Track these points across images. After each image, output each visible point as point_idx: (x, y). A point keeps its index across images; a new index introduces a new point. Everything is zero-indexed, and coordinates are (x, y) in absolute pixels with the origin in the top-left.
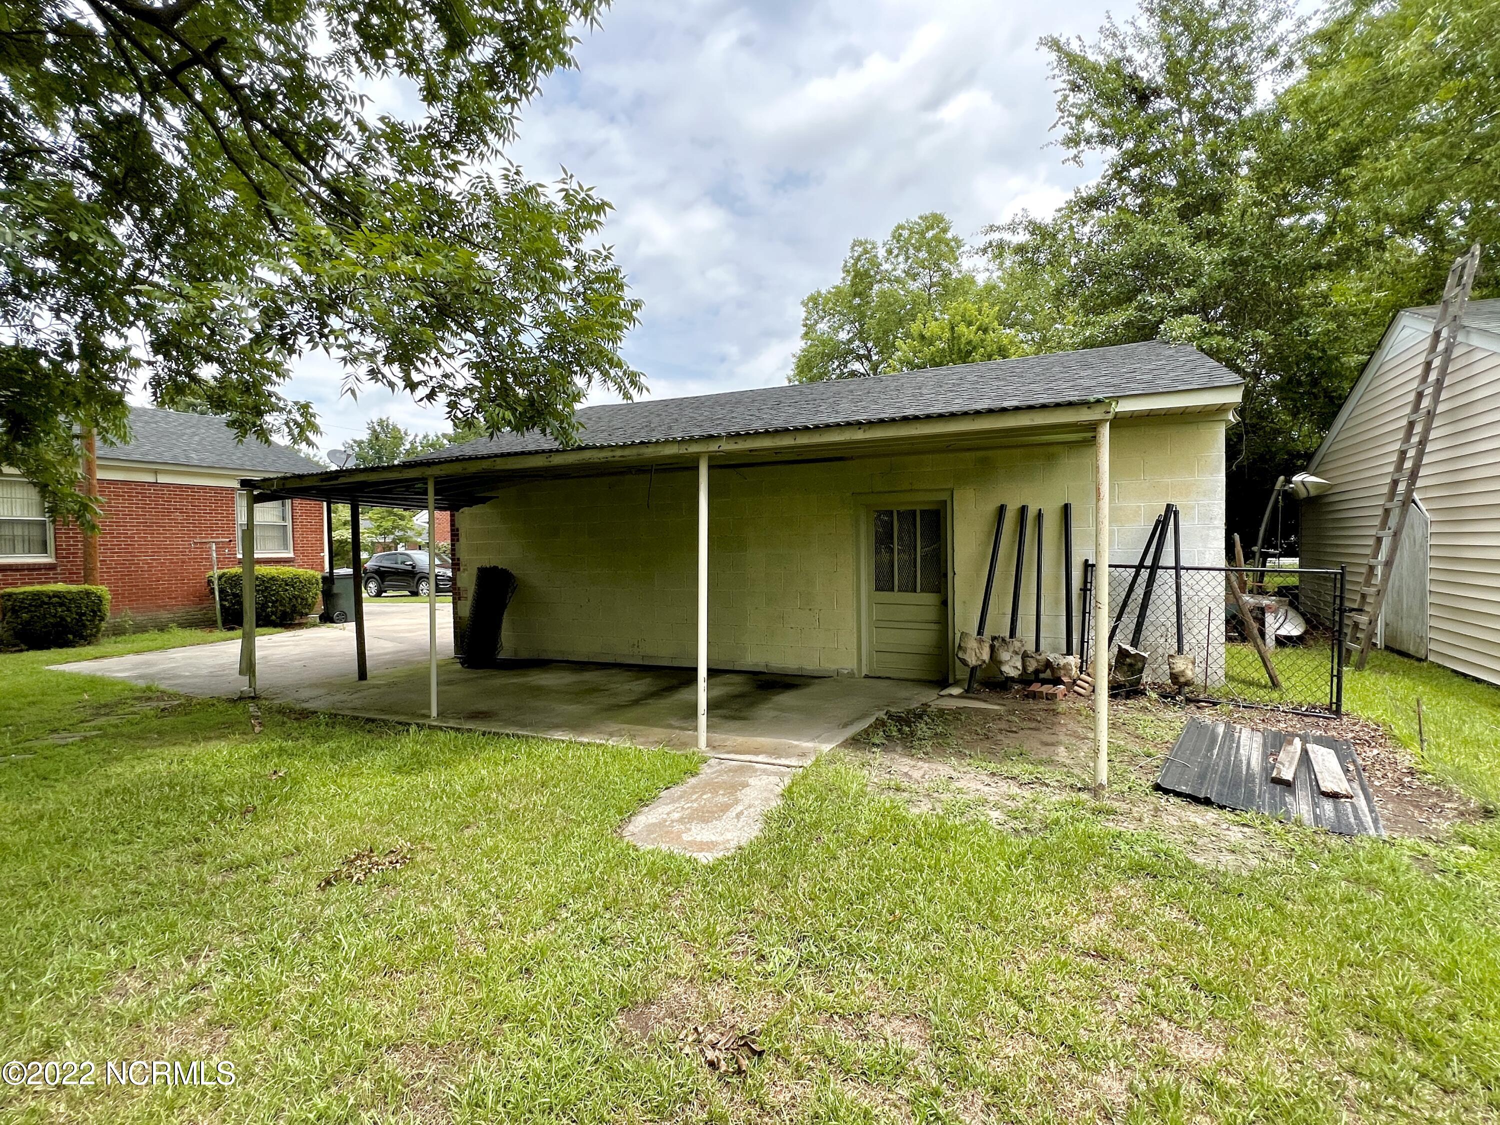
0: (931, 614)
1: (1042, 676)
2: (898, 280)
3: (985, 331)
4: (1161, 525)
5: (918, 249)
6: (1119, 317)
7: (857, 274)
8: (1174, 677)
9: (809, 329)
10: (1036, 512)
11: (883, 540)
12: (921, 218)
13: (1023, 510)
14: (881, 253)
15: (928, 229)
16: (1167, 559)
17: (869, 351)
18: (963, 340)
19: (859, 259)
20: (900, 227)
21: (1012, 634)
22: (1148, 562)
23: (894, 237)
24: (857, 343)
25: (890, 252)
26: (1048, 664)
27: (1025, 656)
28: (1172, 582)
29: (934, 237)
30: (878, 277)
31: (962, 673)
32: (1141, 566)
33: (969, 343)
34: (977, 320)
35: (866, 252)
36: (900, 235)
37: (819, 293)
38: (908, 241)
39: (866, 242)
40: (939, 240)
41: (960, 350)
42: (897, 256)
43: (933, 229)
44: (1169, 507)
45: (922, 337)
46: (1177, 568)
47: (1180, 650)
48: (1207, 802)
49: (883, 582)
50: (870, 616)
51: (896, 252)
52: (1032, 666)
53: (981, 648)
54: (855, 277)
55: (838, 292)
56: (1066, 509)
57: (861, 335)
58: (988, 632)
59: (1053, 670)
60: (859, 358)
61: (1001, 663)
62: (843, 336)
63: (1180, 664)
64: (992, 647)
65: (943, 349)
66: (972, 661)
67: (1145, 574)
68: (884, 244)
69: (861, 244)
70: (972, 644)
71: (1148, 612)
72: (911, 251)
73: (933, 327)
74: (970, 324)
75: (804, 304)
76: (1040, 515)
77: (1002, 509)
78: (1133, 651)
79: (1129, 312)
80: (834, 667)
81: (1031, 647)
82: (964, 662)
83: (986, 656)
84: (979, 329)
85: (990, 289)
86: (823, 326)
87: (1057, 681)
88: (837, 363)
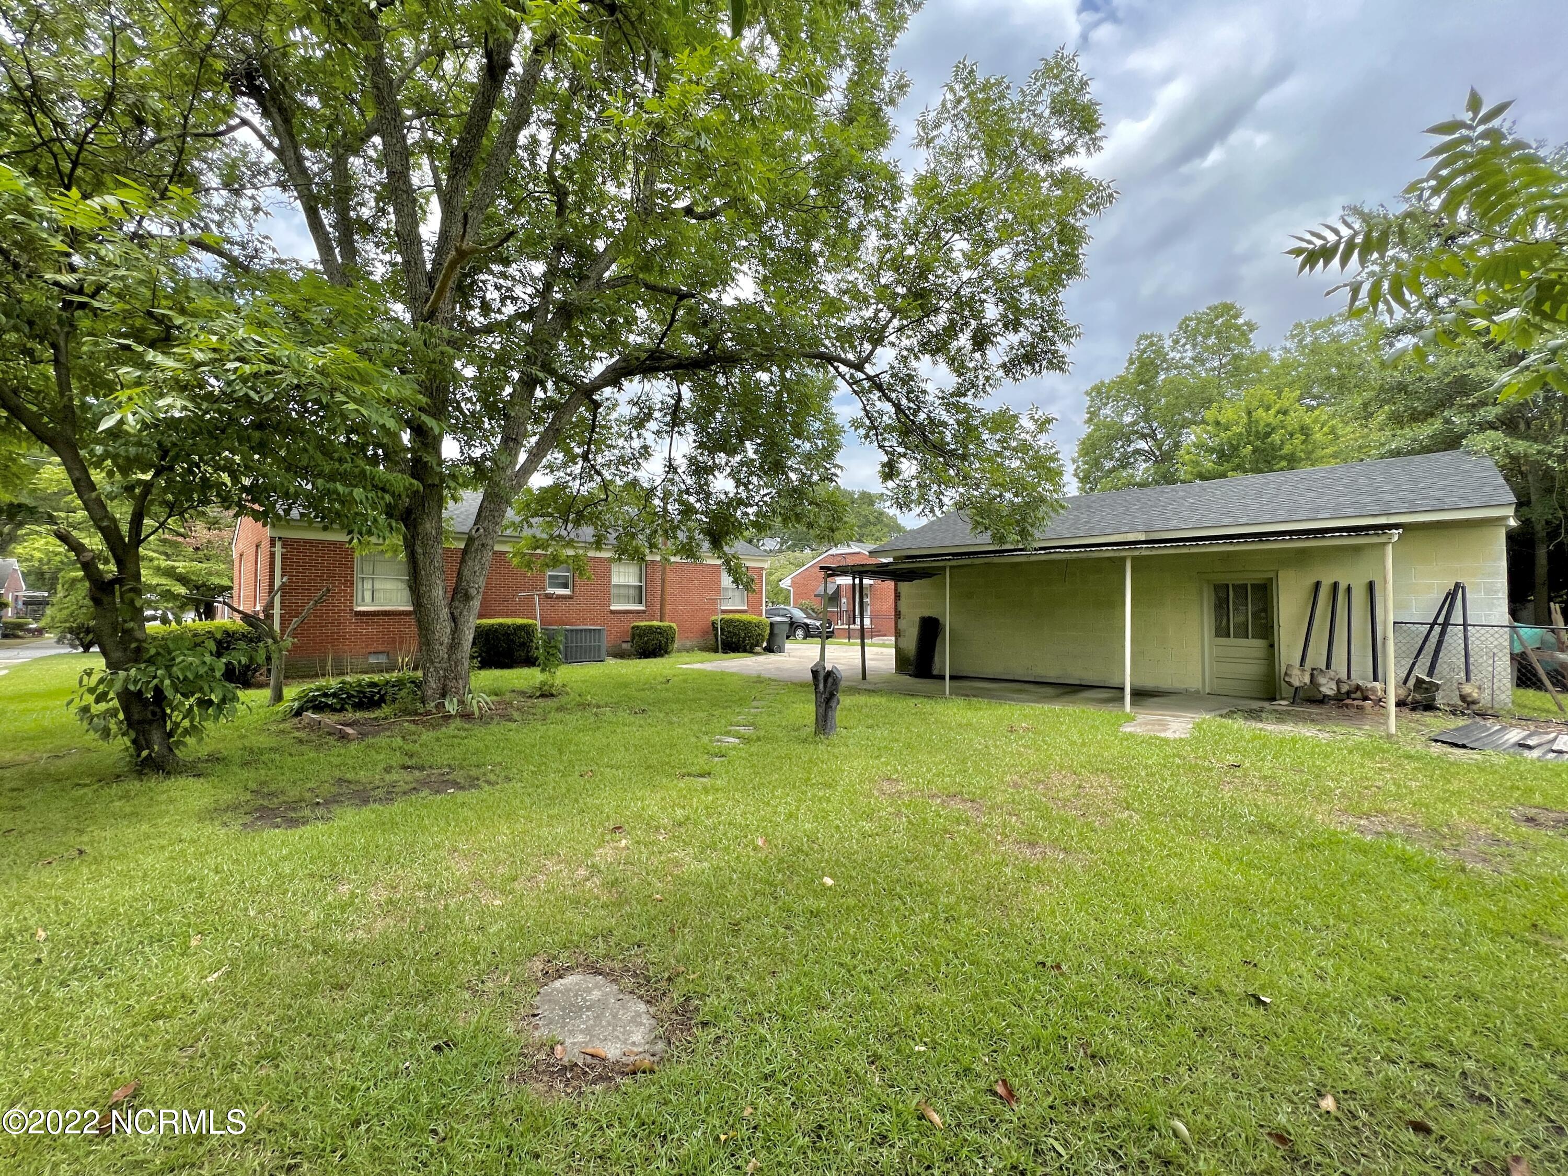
0: (1261, 653)
1: (1353, 696)
2: (1186, 367)
3: (1285, 413)
4: (1451, 596)
5: (1206, 337)
6: (1425, 431)
7: (1143, 365)
8: (1463, 698)
9: (1093, 415)
10: (1346, 586)
11: (1221, 606)
12: (1209, 308)
13: (1335, 586)
14: (1168, 343)
15: (1217, 318)
16: (1457, 618)
17: (1154, 431)
18: (1262, 424)
19: (1144, 351)
20: (1187, 319)
21: (1328, 666)
22: (1441, 620)
23: (1181, 328)
24: (1142, 424)
25: (1176, 342)
26: (1358, 688)
27: (1339, 682)
28: (1461, 635)
29: (1222, 324)
30: (1165, 365)
31: (1287, 691)
32: (1435, 623)
33: (1268, 425)
34: (1275, 403)
35: (1152, 344)
36: (1188, 326)
37: (1102, 383)
38: (1196, 331)
39: (1152, 335)
40: (1228, 325)
41: (1257, 432)
42: (1184, 345)
43: (1222, 316)
44: (1457, 585)
45: (1218, 423)
46: (1465, 625)
47: (1468, 680)
48: (1464, 746)
49: (1222, 631)
50: (1211, 654)
51: (1183, 341)
52: (1345, 688)
53: (1303, 675)
54: (1141, 367)
55: (1122, 380)
56: (1371, 586)
57: (1146, 417)
58: (1308, 665)
59: (1362, 691)
60: (1144, 437)
61: (1320, 685)
62: (1127, 419)
63: (1467, 689)
64: (1312, 675)
65: (1241, 434)
66: (1296, 683)
67: (1437, 629)
68: (1171, 336)
69: (1147, 337)
70: (1296, 672)
71: (1441, 655)
72: (1200, 338)
73: (1228, 414)
74: (1268, 408)
75: (1088, 393)
76: (1349, 589)
77: (1318, 585)
78: (1427, 679)
79: (1436, 425)
80: (1183, 686)
81: (1344, 676)
82: (1289, 684)
83: (1307, 679)
84: (1278, 412)
85: (1286, 365)
86: (1107, 411)
87: (1366, 698)
88: (1120, 443)
